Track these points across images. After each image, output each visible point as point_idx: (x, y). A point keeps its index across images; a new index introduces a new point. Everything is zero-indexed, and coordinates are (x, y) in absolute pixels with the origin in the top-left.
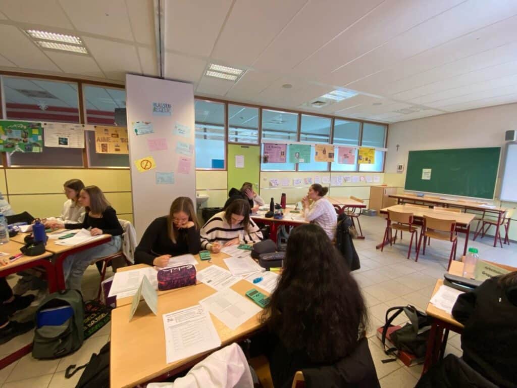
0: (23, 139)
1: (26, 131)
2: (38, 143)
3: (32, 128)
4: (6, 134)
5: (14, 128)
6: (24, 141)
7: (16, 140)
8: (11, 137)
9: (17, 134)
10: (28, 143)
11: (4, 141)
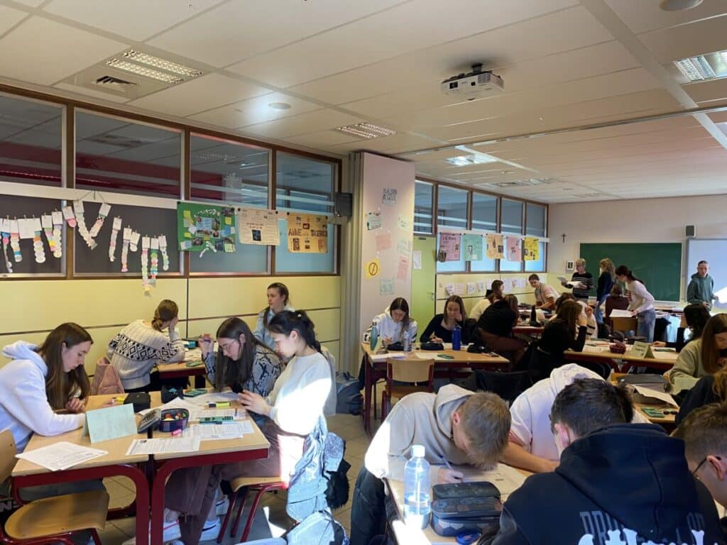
0: (214, 231)
1: (218, 220)
2: (230, 238)
3: (225, 216)
4: (195, 224)
5: (205, 215)
6: (214, 236)
7: (206, 233)
8: (201, 229)
9: (207, 225)
10: (219, 237)
11: (192, 235)
